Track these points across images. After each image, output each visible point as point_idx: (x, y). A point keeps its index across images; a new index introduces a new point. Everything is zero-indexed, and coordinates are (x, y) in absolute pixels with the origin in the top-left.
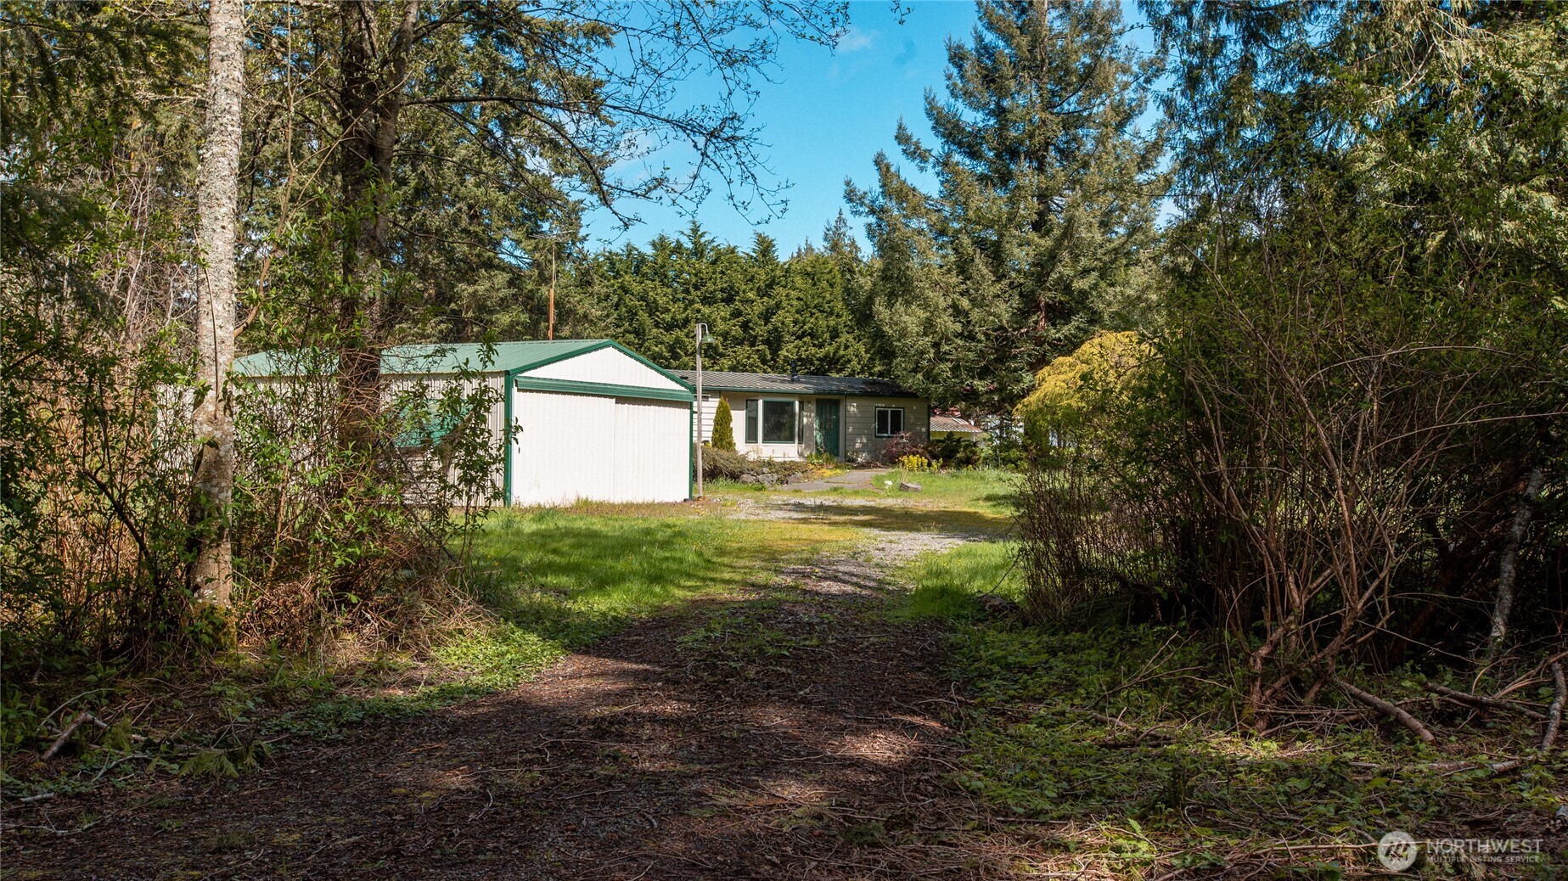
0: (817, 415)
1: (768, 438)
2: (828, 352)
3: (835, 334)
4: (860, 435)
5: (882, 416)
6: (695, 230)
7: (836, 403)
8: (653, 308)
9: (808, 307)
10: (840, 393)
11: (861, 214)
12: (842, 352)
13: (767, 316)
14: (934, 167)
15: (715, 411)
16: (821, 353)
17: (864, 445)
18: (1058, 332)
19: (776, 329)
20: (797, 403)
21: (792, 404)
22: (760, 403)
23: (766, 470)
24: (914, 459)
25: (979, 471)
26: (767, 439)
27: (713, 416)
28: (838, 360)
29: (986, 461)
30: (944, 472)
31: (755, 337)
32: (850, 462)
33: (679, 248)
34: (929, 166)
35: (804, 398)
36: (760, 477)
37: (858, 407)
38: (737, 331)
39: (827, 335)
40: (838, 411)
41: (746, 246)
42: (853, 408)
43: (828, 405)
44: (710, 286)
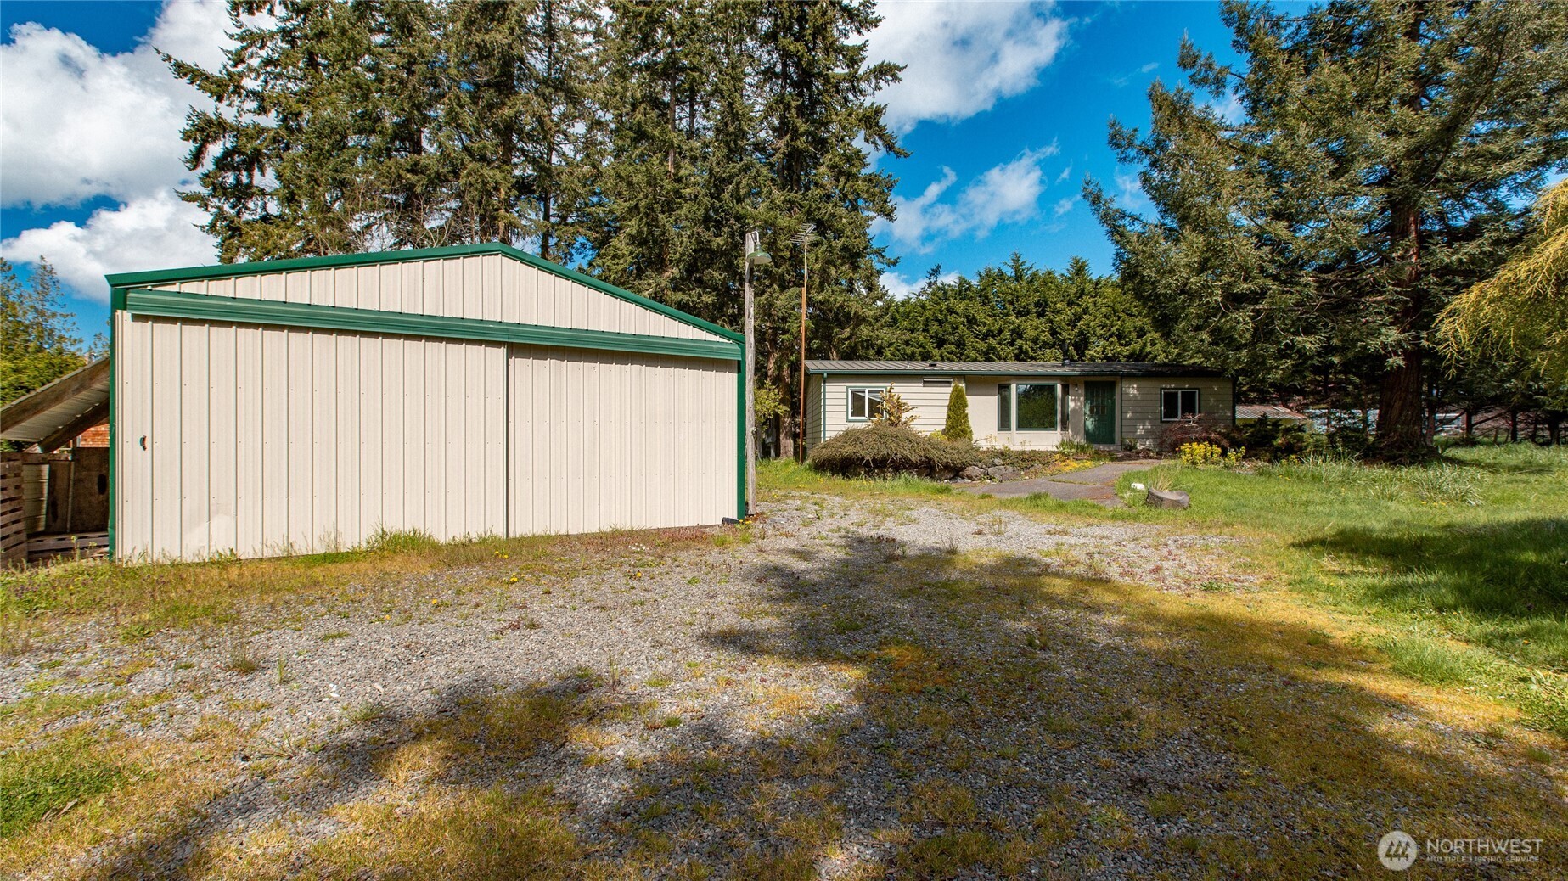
0: (1086, 399)
1: (1023, 424)
2: (1135, 350)
3: (1141, 333)
4: (1143, 421)
5: (1170, 399)
6: (1016, 261)
7: (1111, 386)
8: (972, 321)
9: (1115, 311)
10: (1114, 374)
11: (1132, 160)
12: (1148, 348)
13: (1073, 323)
14: (1236, 92)
15: (948, 396)
16: (1127, 351)
17: (1147, 431)
18: (1456, 252)
19: (1081, 333)
20: (1059, 388)
21: (1052, 389)
22: (1014, 387)
23: (997, 461)
24: (1200, 449)
25: (1310, 465)
26: (1020, 426)
27: (947, 403)
28: (1146, 356)
29: (1318, 450)
30: (1247, 464)
31: (1064, 341)
32: (1130, 453)
33: (1001, 275)
34: (1229, 91)
35: (1068, 383)
36: (990, 470)
37: (1138, 389)
38: (1045, 337)
39: (1134, 335)
40: (1112, 397)
41: (1062, 268)
42: (1132, 390)
43: (1100, 388)
44: (1024, 302)
